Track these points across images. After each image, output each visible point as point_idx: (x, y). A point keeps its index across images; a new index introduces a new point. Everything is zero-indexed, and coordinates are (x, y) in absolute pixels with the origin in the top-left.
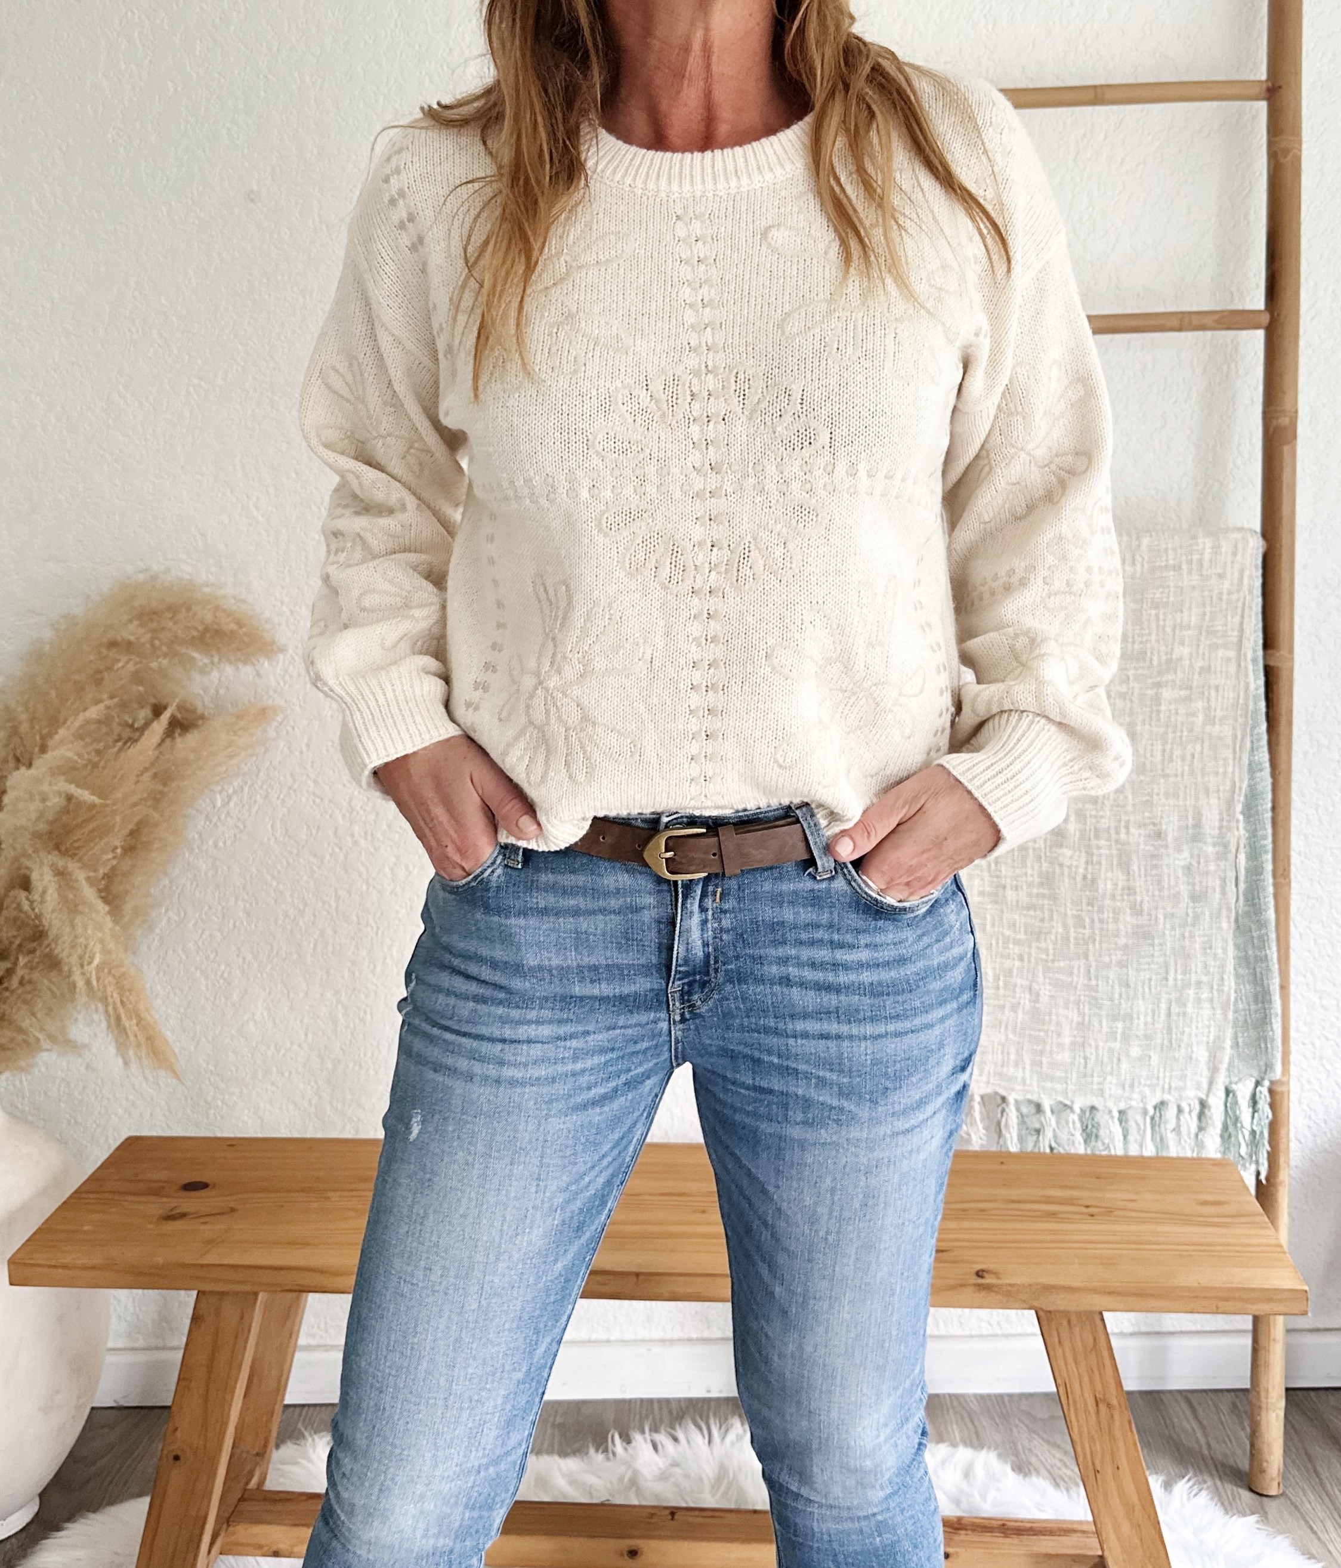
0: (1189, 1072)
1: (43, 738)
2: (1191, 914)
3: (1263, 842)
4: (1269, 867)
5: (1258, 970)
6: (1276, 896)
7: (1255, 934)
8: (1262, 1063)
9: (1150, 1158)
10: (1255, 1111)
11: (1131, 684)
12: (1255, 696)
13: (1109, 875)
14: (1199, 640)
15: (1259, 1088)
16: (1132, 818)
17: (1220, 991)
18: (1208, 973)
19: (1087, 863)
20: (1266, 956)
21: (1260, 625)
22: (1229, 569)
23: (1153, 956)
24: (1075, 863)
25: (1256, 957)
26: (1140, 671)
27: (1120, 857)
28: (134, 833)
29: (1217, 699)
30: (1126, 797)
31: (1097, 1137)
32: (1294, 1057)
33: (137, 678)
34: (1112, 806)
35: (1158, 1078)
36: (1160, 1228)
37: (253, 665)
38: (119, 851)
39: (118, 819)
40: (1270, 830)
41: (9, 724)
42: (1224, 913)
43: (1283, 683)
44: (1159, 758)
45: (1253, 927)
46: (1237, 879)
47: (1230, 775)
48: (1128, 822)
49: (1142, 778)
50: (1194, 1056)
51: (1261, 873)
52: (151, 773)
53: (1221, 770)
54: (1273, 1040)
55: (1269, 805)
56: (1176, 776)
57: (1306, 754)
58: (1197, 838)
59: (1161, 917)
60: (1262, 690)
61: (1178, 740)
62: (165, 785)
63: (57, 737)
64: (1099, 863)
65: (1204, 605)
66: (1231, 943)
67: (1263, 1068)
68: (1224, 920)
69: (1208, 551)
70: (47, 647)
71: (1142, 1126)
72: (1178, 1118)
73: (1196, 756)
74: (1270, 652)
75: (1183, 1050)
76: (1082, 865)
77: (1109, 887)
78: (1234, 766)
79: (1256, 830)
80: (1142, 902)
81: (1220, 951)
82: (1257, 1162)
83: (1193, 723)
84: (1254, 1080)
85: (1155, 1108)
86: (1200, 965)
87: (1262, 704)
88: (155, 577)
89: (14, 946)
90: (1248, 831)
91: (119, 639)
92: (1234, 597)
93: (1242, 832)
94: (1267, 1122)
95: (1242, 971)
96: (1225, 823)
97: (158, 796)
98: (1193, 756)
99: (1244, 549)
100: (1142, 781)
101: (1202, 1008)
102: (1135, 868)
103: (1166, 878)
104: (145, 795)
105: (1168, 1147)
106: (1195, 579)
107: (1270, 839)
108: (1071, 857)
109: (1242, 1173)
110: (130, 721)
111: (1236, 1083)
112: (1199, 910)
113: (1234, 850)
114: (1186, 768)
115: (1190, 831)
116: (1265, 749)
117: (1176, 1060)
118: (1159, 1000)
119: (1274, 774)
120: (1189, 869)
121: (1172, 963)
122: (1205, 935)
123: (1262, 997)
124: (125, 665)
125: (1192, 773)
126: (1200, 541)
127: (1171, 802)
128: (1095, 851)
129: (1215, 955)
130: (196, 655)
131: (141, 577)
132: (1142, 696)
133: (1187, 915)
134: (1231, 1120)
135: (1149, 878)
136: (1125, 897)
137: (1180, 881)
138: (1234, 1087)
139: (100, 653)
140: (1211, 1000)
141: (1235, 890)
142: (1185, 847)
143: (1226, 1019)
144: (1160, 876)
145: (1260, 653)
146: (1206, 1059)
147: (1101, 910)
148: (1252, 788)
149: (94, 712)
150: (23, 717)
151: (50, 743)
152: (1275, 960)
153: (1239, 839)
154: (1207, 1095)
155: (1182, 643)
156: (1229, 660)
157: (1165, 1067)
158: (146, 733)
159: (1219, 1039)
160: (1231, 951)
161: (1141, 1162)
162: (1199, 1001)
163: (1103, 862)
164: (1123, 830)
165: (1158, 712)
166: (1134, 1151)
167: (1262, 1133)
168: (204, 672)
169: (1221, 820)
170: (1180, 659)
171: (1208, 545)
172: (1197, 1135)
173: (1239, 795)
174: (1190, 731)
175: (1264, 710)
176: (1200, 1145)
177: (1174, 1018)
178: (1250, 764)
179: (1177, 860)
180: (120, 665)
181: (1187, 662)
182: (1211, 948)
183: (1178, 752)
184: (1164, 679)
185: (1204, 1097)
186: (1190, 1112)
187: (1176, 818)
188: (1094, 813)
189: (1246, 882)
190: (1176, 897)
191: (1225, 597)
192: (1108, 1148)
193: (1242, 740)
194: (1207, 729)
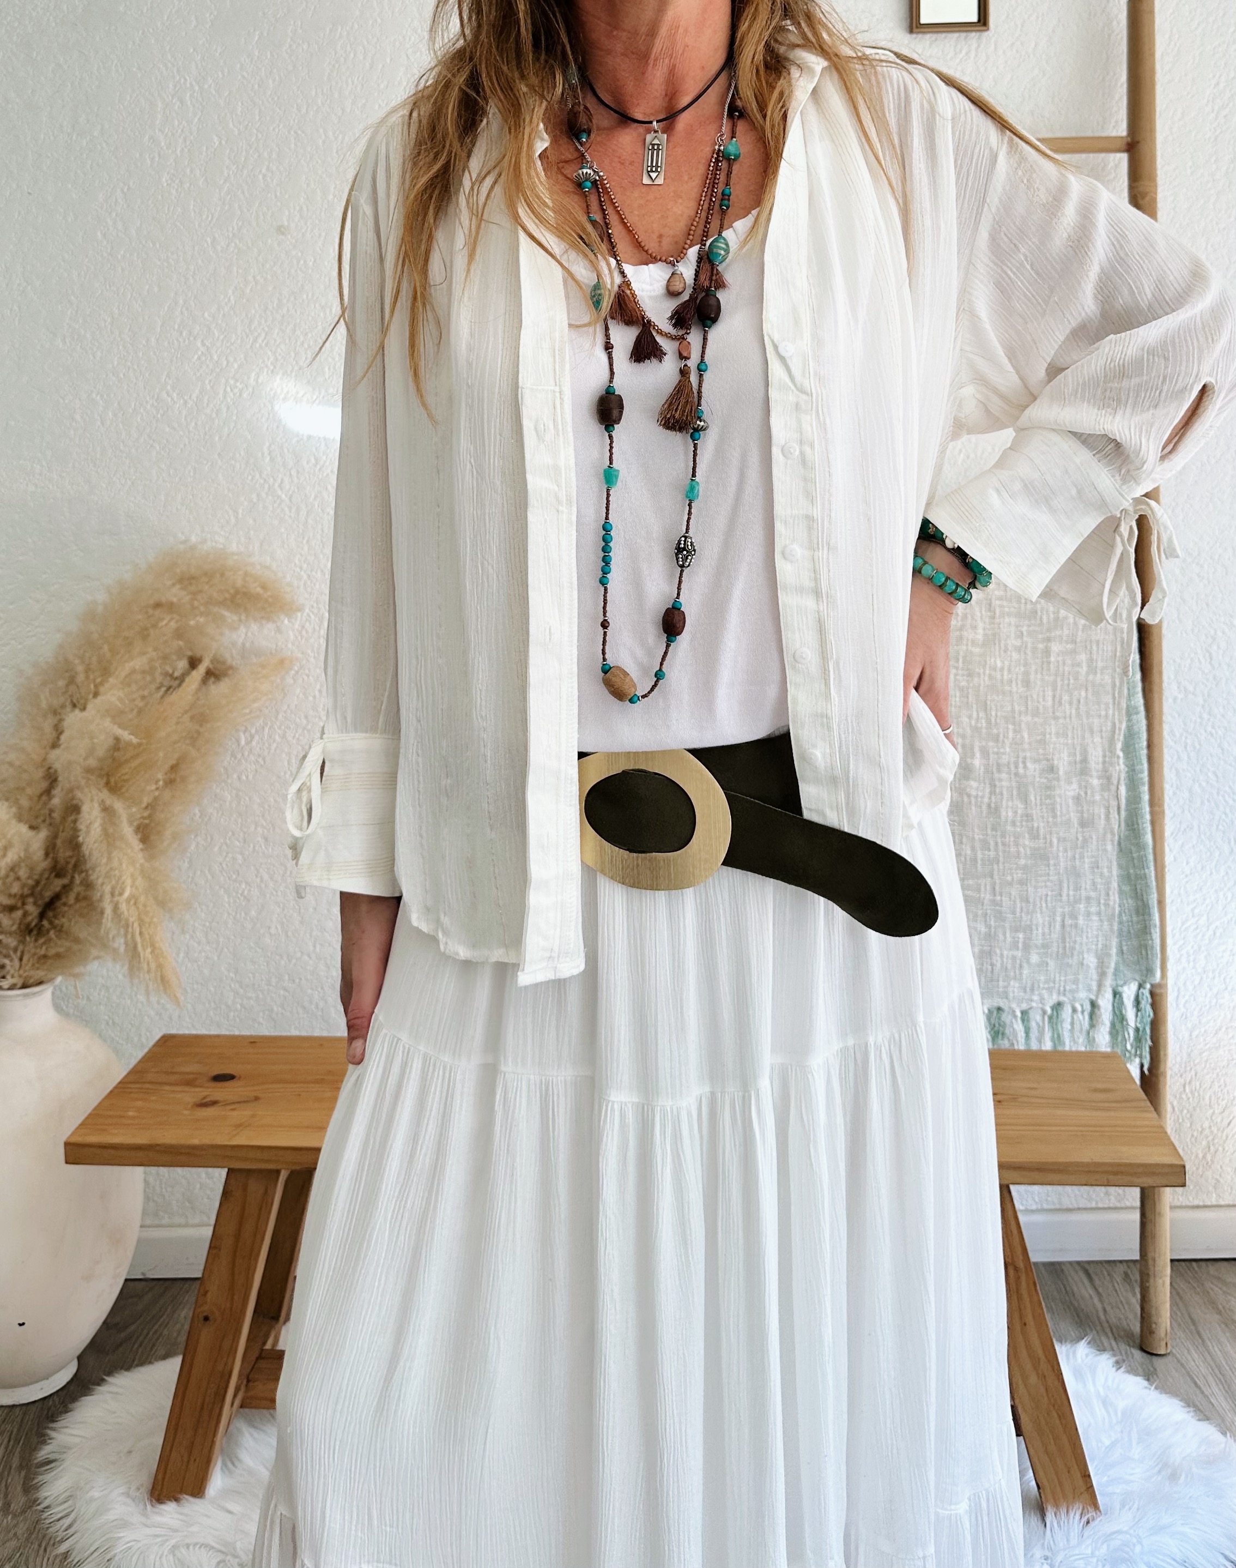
0: (1081, 977)
1: (96, 686)
2: (1080, 838)
3: (1142, 775)
4: (1146, 797)
5: (1138, 887)
6: (1153, 823)
7: (1135, 855)
8: (1143, 968)
9: (1047, 1052)
10: (1138, 1010)
11: (1025, 639)
13: (1010, 804)
15: (1142, 990)
16: (1028, 754)
17: (1107, 905)
18: (1095, 889)
19: (991, 793)
20: (1145, 874)
23: (1048, 874)
24: (980, 794)
25: (1136, 875)
26: (1031, 628)
27: (1019, 788)
28: (174, 768)
29: (1098, 653)
30: (1022, 737)
31: (1003, 1034)
32: (1170, 965)
33: (179, 634)
34: (1011, 744)
35: (1054, 982)
36: (1059, 1112)
37: (274, 622)
38: (161, 783)
39: (161, 754)
40: (1146, 766)
41: (67, 675)
42: (1109, 836)
43: (1153, 639)
44: (1050, 703)
45: (1134, 849)
46: (1119, 808)
47: (1111, 717)
48: (1025, 758)
49: (1036, 719)
50: (1085, 962)
51: (1139, 803)
52: (189, 714)
53: (1103, 713)
54: (1152, 947)
55: (1145, 744)
56: (1065, 718)
57: (1175, 699)
58: (1084, 771)
59: (1055, 841)
60: (1135, 644)
61: (1066, 687)
62: (201, 726)
63: (107, 686)
64: (1001, 794)
66: (1115, 863)
67: (1145, 972)
68: (1109, 843)
70: (100, 609)
71: (1041, 1024)
72: (1073, 1018)
73: (1082, 701)
75: (1076, 957)
76: (987, 795)
77: (1010, 814)
78: (1114, 710)
79: (1133, 765)
80: (1038, 827)
81: (1105, 870)
82: (1141, 1057)
83: (1078, 672)
84: (1137, 984)
85: (1053, 1008)
86: (1089, 882)
87: (1136, 657)
88: (193, 548)
89: (70, 866)
90: (1127, 766)
91: (164, 600)
93: (1122, 766)
94: (1149, 1020)
95: (1126, 888)
96: (1107, 759)
97: (195, 735)
98: (1079, 701)
100: (1036, 723)
101: (1091, 920)
102: (1033, 798)
103: (1058, 807)
104: (184, 734)
105: (1064, 1044)
107: (1146, 773)
108: (977, 789)
109: (1128, 1065)
110: (171, 671)
111: (1122, 986)
112: (1087, 835)
113: (1115, 782)
114: (1074, 712)
115: (1078, 766)
116: (1141, 695)
117: (1068, 965)
118: (1054, 914)
119: (1149, 717)
120: (1078, 799)
121: (1065, 881)
122: (1093, 856)
123: (1142, 910)
124: (169, 624)
125: (1078, 715)
127: (1062, 740)
128: (997, 783)
129: (1102, 875)
130: (227, 614)
131: (182, 547)
132: (1034, 649)
133: (1077, 839)
134: (1119, 1017)
135: (1044, 807)
136: (1024, 823)
137: (1071, 809)
138: (1120, 989)
139: (147, 612)
140: (1099, 914)
141: (1117, 817)
142: (1074, 780)
143: (1112, 930)
144: (1053, 804)
146: (1095, 964)
147: (1003, 836)
148: (1130, 728)
149: (139, 663)
150: (80, 668)
151: (102, 689)
152: (1153, 878)
153: (1120, 771)
154: (1097, 997)
157: (1060, 973)
158: (187, 680)
159: (1106, 946)
160: (1115, 871)
161: (1041, 1056)
162: (1088, 914)
163: (1005, 793)
164: (1021, 765)
165: (1049, 663)
166: (1034, 1046)
167: (1144, 1029)
168: (234, 628)
169: (1104, 756)
172: (1088, 1033)
173: (1119, 734)
174: (1076, 679)
175: (1138, 661)
176: (1090, 1039)
177: (1068, 929)
178: (1128, 707)
179: (1068, 790)
180: (164, 622)
182: (1098, 867)
183: (1066, 698)
184: (1053, 634)
185: (1093, 998)
186: (1083, 1012)
187: (1066, 754)
188: (996, 750)
189: (1127, 810)
190: (1068, 823)
192: (1013, 1044)
193: (1120, 688)
194: (1091, 677)
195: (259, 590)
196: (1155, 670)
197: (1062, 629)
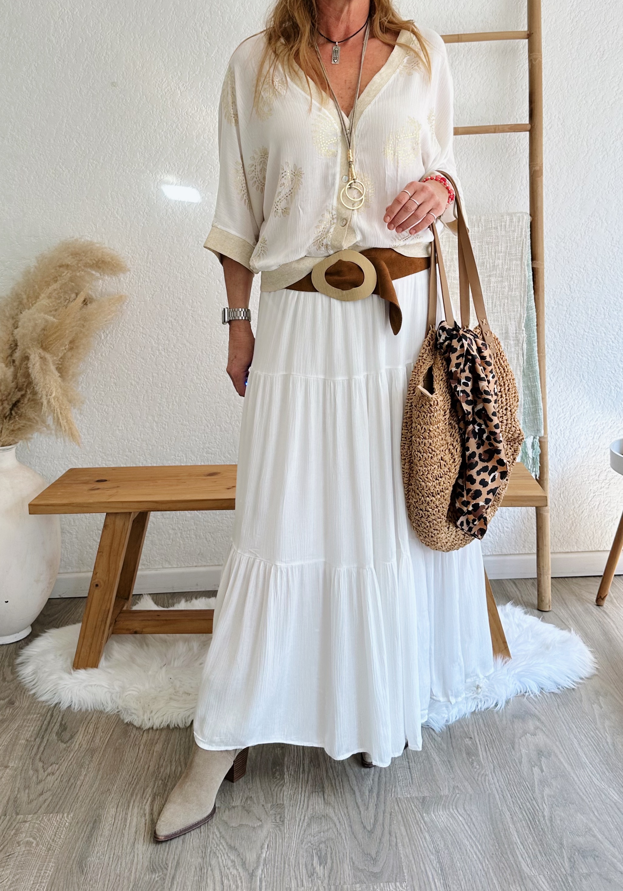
3: (534, 339)
4: (536, 349)
5: (533, 391)
6: (539, 361)
7: (530, 376)
8: (536, 429)
10: (534, 449)
12: (528, 280)
14: (505, 257)
15: (535, 440)
20: (536, 385)
21: (530, 251)
22: (517, 228)
25: (531, 386)
29: (513, 281)
32: (548, 427)
37: (118, 276)
38: (67, 347)
39: (67, 333)
40: (536, 334)
42: (518, 368)
43: (540, 274)
44: (491, 306)
45: (530, 374)
46: (523, 354)
47: (519, 312)
51: (533, 352)
53: (516, 310)
54: (540, 419)
55: (535, 324)
56: (498, 312)
58: (506, 338)
60: (531, 277)
61: (498, 298)
62: (84, 322)
65: (507, 243)
66: (521, 380)
67: (536, 431)
68: (518, 371)
69: (508, 221)
70: (33, 269)
73: (506, 304)
74: (534, 262)
78: (521, 308)
79: (530, 334)
82: (535, 471)
83: (504, 291)
84: (533, 437)
87: (532, 283)
88: (76, 240)
89: (25, 386)
90: (527, 334)
91: (64, 263)
92: (519, 239)
93: (525, 335)
94: (539, 454)
95: (527, 392)
96: (518, 331)
99: (523, 221)
106: (503, 233)
107: (536, 338)
110: (68, 298)
111: (526, 438)
113: (521, 342)
114: (502, 309)
116: (533, 301)
119: (536, 311)
123: (535, 402)
124: (67, 274)
125: (504, 311)
126: (505, 217)
127: (496, 323)
130: (94, 272)
131: (70, 240)
134: (524, 454)
138: (525, 440)
139: (56, 269)
141: (522, 359)
145: (530, 262)
148: (529, 317)
152: (540, 387)
153: (524, 337)
155: (499, 259)
156: (517, 265)
160: (521, 384)
167: (537, 458)
168: (98, 279)
169: (516, 330)
170: (498, 265)
171: (508, 219)
173: (523, 319)
175: (532, 285)
178: (528, 306)
180: (64, 274)
181: (501, 266)
183: (498, 303)
189: (527, 355)
191: (515, 239)
193: (524, 297)
194: (510, 293)
195: (109, 260)
196: (541, 289)
197: (496, 271)
